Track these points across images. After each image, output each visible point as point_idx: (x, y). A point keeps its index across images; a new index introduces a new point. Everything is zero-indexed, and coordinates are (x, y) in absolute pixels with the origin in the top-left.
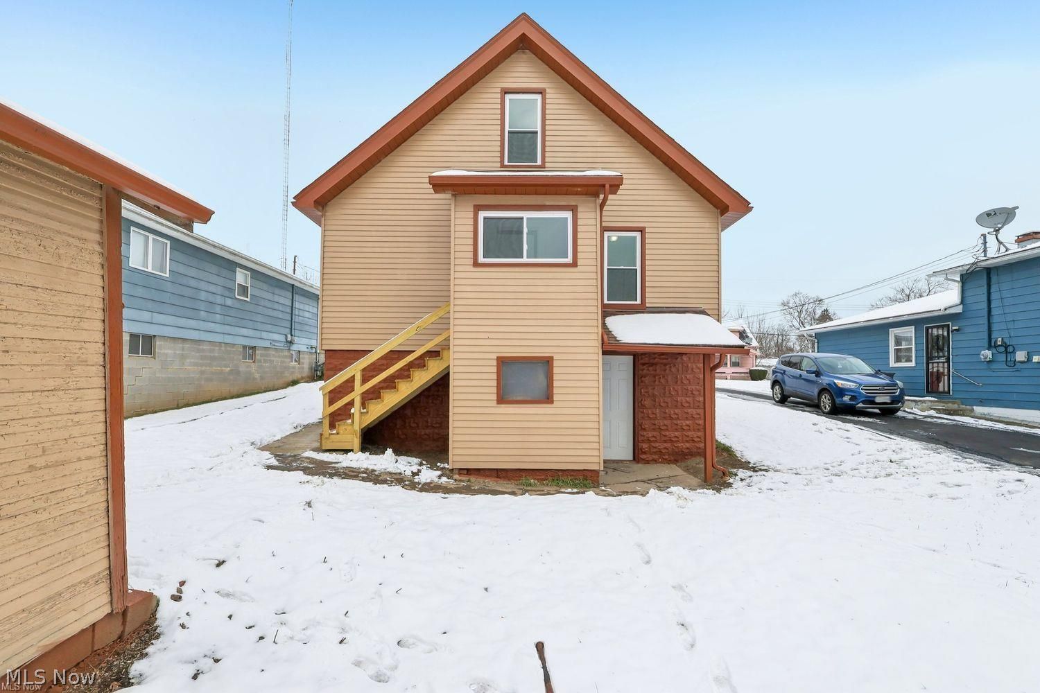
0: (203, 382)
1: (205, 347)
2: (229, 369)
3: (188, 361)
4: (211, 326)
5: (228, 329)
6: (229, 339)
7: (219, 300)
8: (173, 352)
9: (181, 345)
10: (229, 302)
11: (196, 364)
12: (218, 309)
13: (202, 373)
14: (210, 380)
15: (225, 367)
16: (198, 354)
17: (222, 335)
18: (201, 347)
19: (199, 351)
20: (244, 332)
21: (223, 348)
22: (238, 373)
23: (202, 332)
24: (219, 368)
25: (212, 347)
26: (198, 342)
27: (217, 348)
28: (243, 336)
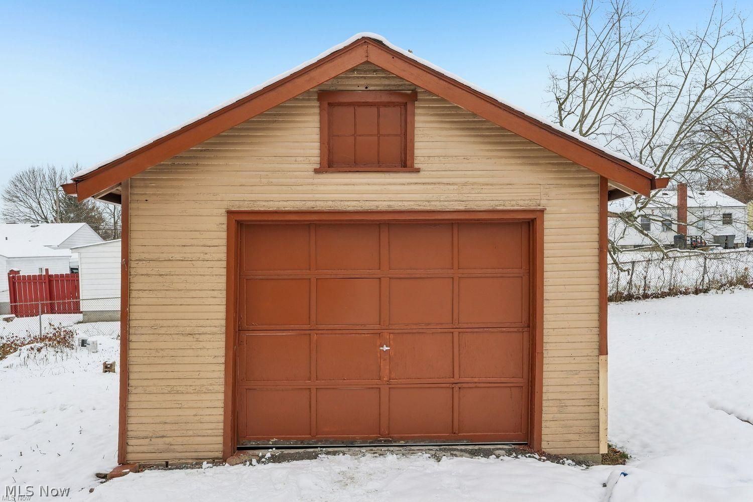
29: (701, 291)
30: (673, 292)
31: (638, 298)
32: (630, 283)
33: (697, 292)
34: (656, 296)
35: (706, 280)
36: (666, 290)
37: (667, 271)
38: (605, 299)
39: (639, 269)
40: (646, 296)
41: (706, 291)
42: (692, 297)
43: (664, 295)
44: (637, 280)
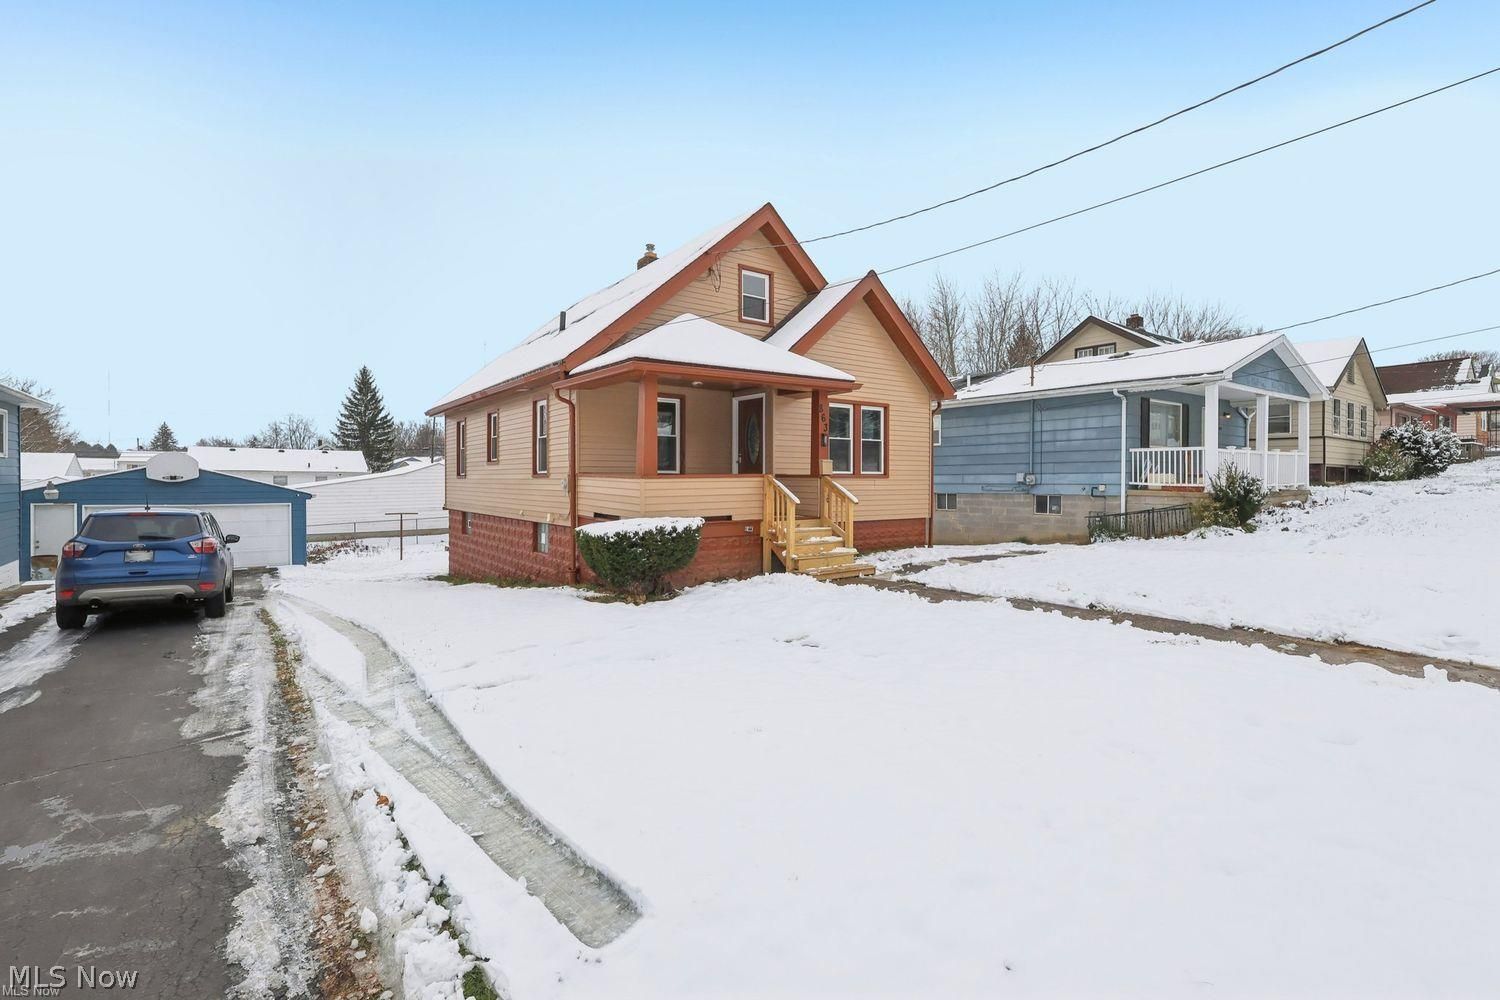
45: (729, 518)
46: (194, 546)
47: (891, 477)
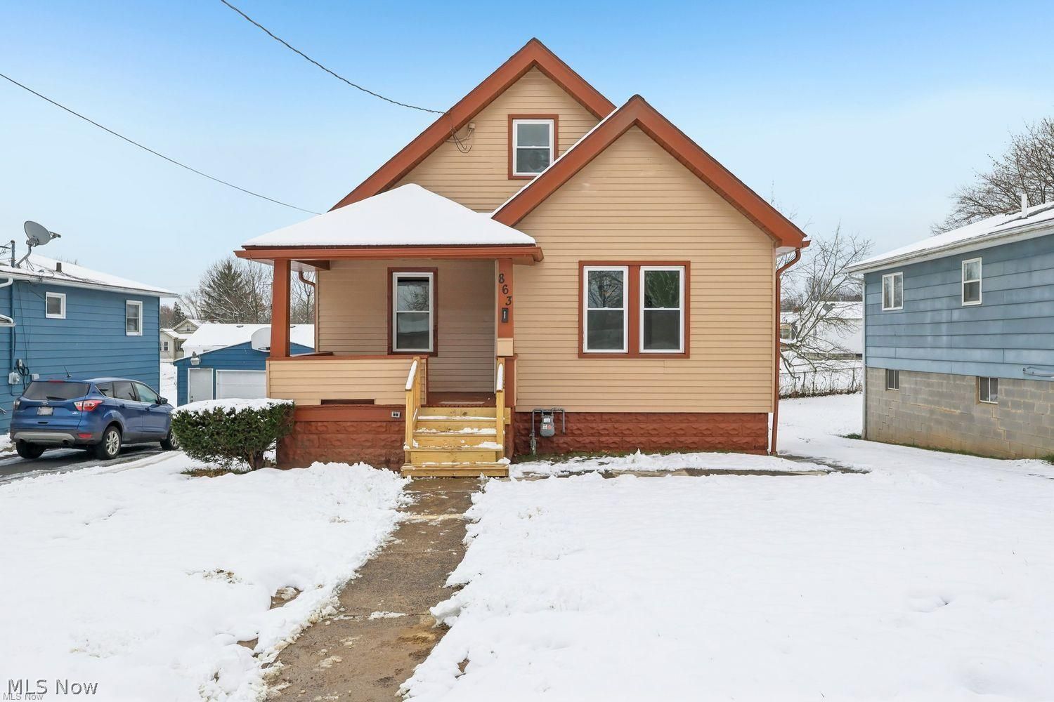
0: (932, 424)
1: (934, 380)
2: (959, 411)
3: (920, 396)
4: (938, 353)
5: (956, 354)
6: (957, 369)
7: (944, 316)
8: (909, 386)
9: (914, 379)
10: (956, 315)
11: (927, 401)
12: (944, 329)
13: (932, 412)
14: (938, 422)
15: (955, 409)
16: (927, 389)
17: (949, 364)
18: (931, 380)
19: (929, 385)
20: (977, 355)
21: (952, 382)
22: (971, 419)
23: (930, 362)
24: (948, 409)
25: (941, 381)
26: (927, 374)
27: (945, 382)
28: (976, 362)
29: (851, 392)
30: (832, 392)
31: (809, 396)
32: (803, 386)
33: (849, 392)
34: (821, 395)
35: (855, 385)
36: (828, 391)
37: (828, 378)
38: (779, 397)
39: (809, 376)
40: (814, 395)
41: (854, 392)
42: (844, 396)
43: (826, 394)
44: (808, 384)
45: (372, 402)
46: (76, 406)
47: (692, 357)
